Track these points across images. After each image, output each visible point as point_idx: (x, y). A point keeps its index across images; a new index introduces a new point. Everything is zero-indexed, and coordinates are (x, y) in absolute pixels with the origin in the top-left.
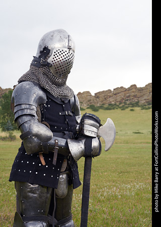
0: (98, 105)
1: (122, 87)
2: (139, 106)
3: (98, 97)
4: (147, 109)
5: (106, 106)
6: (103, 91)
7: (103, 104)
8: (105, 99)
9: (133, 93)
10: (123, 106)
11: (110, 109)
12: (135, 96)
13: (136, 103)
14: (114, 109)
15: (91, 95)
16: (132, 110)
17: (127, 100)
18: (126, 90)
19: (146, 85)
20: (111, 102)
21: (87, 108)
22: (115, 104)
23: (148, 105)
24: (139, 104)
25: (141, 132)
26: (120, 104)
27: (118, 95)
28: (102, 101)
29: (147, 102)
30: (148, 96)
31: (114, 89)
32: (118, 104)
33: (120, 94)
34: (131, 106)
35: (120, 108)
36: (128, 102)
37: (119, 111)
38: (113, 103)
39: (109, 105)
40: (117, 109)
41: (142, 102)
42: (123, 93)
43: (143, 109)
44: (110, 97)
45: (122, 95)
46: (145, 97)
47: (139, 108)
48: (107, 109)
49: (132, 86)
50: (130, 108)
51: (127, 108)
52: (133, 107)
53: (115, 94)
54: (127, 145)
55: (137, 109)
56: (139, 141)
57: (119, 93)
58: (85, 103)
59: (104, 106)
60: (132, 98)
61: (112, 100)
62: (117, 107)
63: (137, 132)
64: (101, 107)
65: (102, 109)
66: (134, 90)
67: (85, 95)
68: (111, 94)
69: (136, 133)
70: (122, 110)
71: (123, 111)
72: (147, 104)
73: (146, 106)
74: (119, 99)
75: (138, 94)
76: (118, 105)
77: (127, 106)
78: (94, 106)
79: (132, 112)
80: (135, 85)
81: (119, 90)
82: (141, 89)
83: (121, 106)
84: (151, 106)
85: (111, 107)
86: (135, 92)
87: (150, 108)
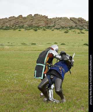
1: (14, 17)
2: (24, 28)
4: (28, 30)
5: (4, 28)
6: (3, 19)
7: (3, 27)
8: (4, 23)
9: (20, 20)
10: (14, 28)
11: (7, 30)
12: (21, 22)
13: (22, 26)
14: (9, 29)
16: (20, 30)
17: (17, 24)
18: (16, 18)
19: (28, 16)
20: (7, 25)
22: (10, 27)
24: (24, 27)
25: (26, 43)
26: (13, 27)
27: (11, 21)
28: (2, 25)
29: (28, 26)
30: (29, 23)
31: (9, 18)
32: (11, 26)
33: (13, 21)
34: (19, 28)
35: (13, 29)
36: (17, 26)
37: (12, 31)
38: (8, 26)
40: (11, 29)
41: (26, 26)
42: (14, 20)
43: (26, 30)
44: (7, 22)
46: (27, 23)
47: (24, 29)
48: (5, 29)
49: (19, 16)
50: (18, 29)
51: (17, 29)
52: (20, 28)
53: (10, 21)
57: (12, 20)
60: (20, 23)
61: (8, 24)
62: (11, 28)
63: (23, 43)
65: (2, 29)
66: (21, 18)
68: (7, 21)
69: (23, 44)
70: (14, 30)
71: (14, 31)
72: (28, 27)
73: (28, 28)
74: (12, 24)
75: (23, 21)
77: (17, 28)
79: (20, 31)
80: (21, 16)
81: (12, 18)
82: (25, 18)
83: (13, 28)
84: (30, 28)
85: (7, 28)
86: (22, 19)
87: (30, 29)
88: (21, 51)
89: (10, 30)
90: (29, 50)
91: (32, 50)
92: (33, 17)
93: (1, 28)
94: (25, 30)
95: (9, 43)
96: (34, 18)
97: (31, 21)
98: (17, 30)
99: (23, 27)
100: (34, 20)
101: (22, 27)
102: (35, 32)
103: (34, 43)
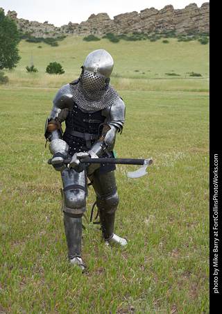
0: (119, 33)
1: (152, 9)
2: (176, 37)
3: (118, 22)
4: (186, 41)
5: (129, 35)
6: (126, 14)
7: (126, 33)
8: (129, 25)
9: (168, 18)
10: (153, 35)
11: (135, 40)
12: (170, 22)
13: (170, 32)
14: (140, 39)
15: (109, 19)
16: (165, 42)
17: (160, 27)
18: (158, 12)
19: (187, 7)
20: (136, 30)
21: (103, 38)
22: (143, 33)
23: (188, 35)
24: (176, 33)
25: (177, 73)
26: (149, 33)
27: (147, 19)
28: (124, 28)
29: (186, 31)
30: (188, 23)
31: (141, 11)
32: (146, 32)
33: (150, 19)
34: (164, 35)
35: (149, 38)
36: (160, 31)
37: (147, 42)
38: (139, 31)
39: (134, 33)
40: (144, 39)
41: (180, 31)
42: (154, 17)
43: (181, 41)
44: (136, 22)
45: (152, 20)
46: (185, 24)
47: (176, 39)
48: (131, 39)
49: (166, 7)
50: (163, 39)
51: (159, 38)
52: (166, 37)
53: (143, 19)
54: (158, 92)
55: (173, 40)
56: (175, 88)
57: (147, 17)
58: (101, 30)
59: (127, 35)
60: (167, 24)
61: (137, 27)
62: (144, 37)
63: (172, 73)
64: (123, 37)
65: (124, 39)
66: (169, 13)
67: (101, 18)
68: (136, 18)
69: (170, 75)
70: (151, 41)
71: (153, 43)
72: (186, 34)
73: (185, 36)
74: (148, 25)
75: (176, 20)
76: (146, 35)
77: (159, 35)
78: (112, 35)
79: (166, 44)
80: (171, 6)
81: (149, 13)
82: (179, 12)
83: (150, 35)
84: (191, 36)
85: (136, 37)
86: (171, 16)
87: (190, 40)
88: (158, 90)
89: (143, 41)
90: (177, 90)
91: (185, 90)
92: (199, 9)
93: (123, 35)
94: (179, 41)
95: (137, 71)
96: (201, 12)
97: (194, 19)
98: (158, 41)
99: (175, 35)
100: (202, 17)
101: (172, 34)
102: (203, 46)
103: (198, 73)
